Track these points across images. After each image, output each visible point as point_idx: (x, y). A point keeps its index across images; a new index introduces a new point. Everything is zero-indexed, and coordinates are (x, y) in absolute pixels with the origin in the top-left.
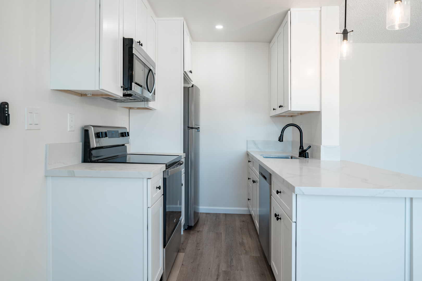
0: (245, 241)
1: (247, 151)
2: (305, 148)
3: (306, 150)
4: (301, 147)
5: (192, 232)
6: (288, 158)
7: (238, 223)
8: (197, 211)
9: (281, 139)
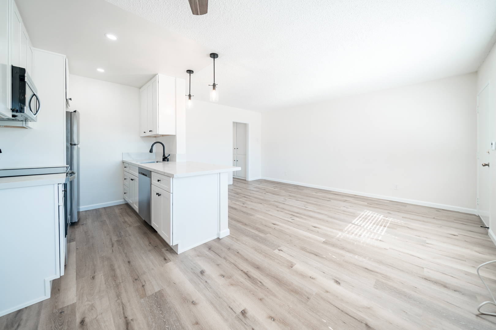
0: (127, 220)
1: (123, 160)
2: (166, 156)
3: (167, 157)
4: (164, 155)
5: (76, 227)
6: (155, 162)
7: (117, 211)
8: (79, 211)
9: (151, 151)
